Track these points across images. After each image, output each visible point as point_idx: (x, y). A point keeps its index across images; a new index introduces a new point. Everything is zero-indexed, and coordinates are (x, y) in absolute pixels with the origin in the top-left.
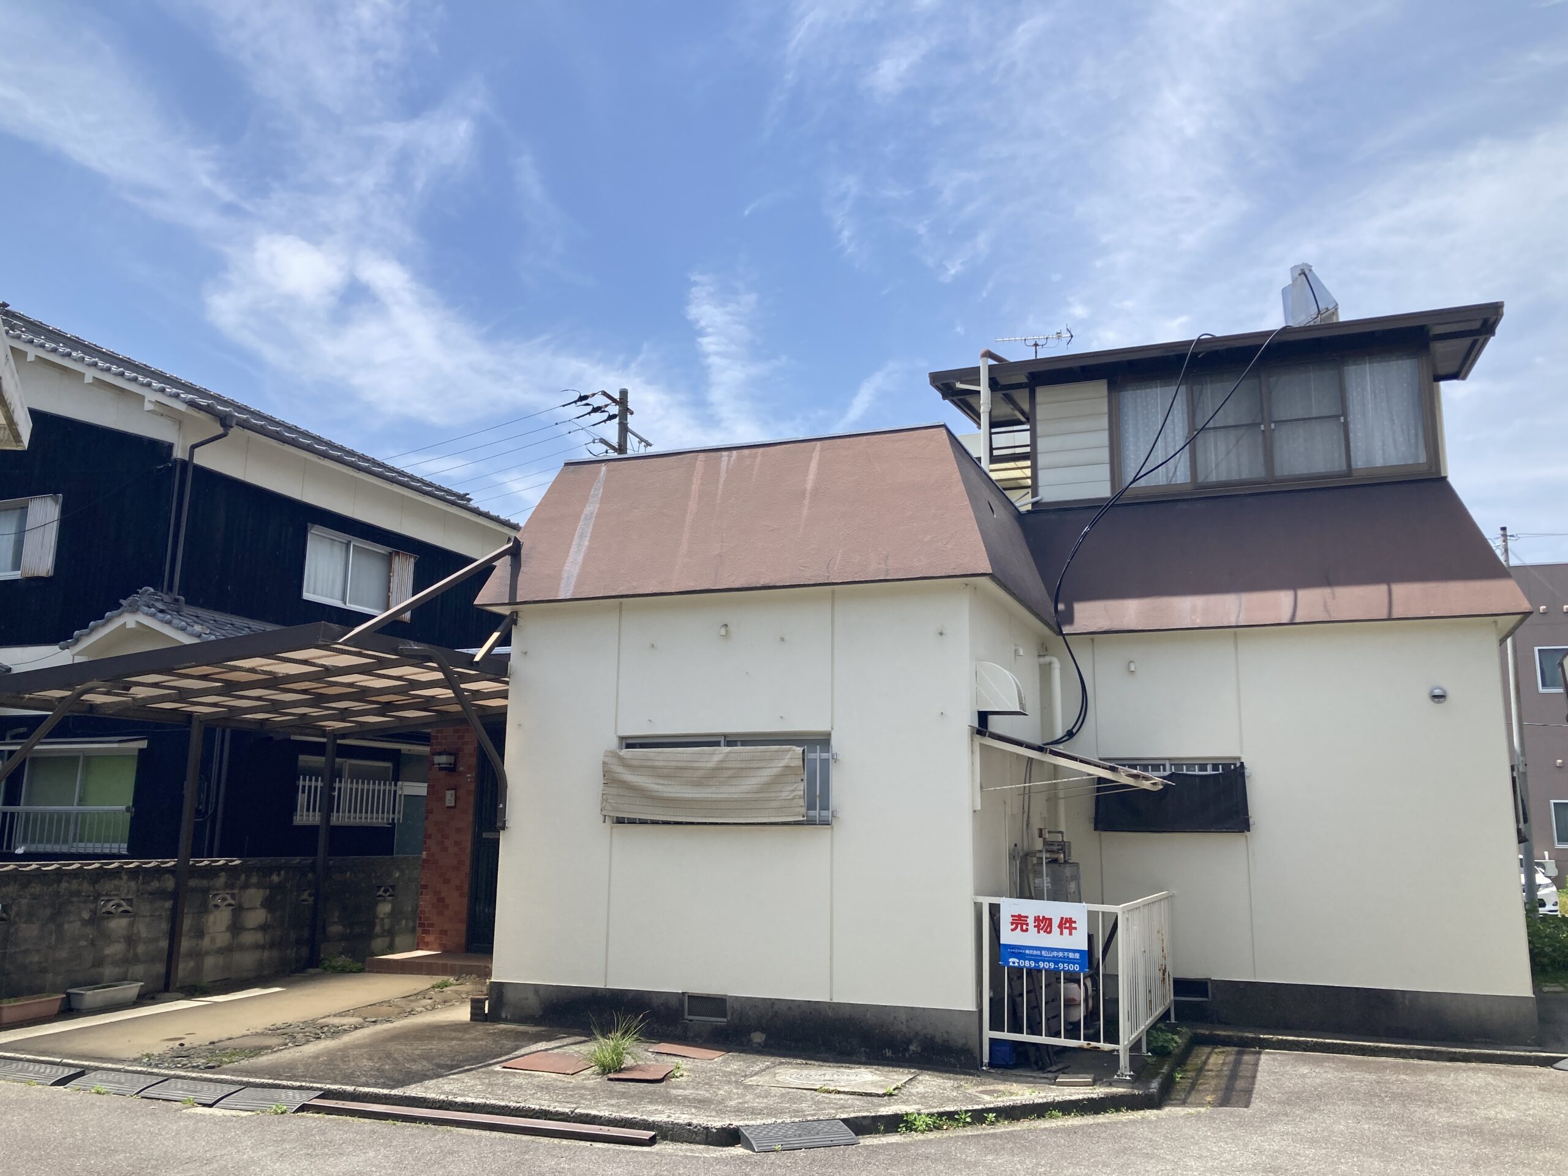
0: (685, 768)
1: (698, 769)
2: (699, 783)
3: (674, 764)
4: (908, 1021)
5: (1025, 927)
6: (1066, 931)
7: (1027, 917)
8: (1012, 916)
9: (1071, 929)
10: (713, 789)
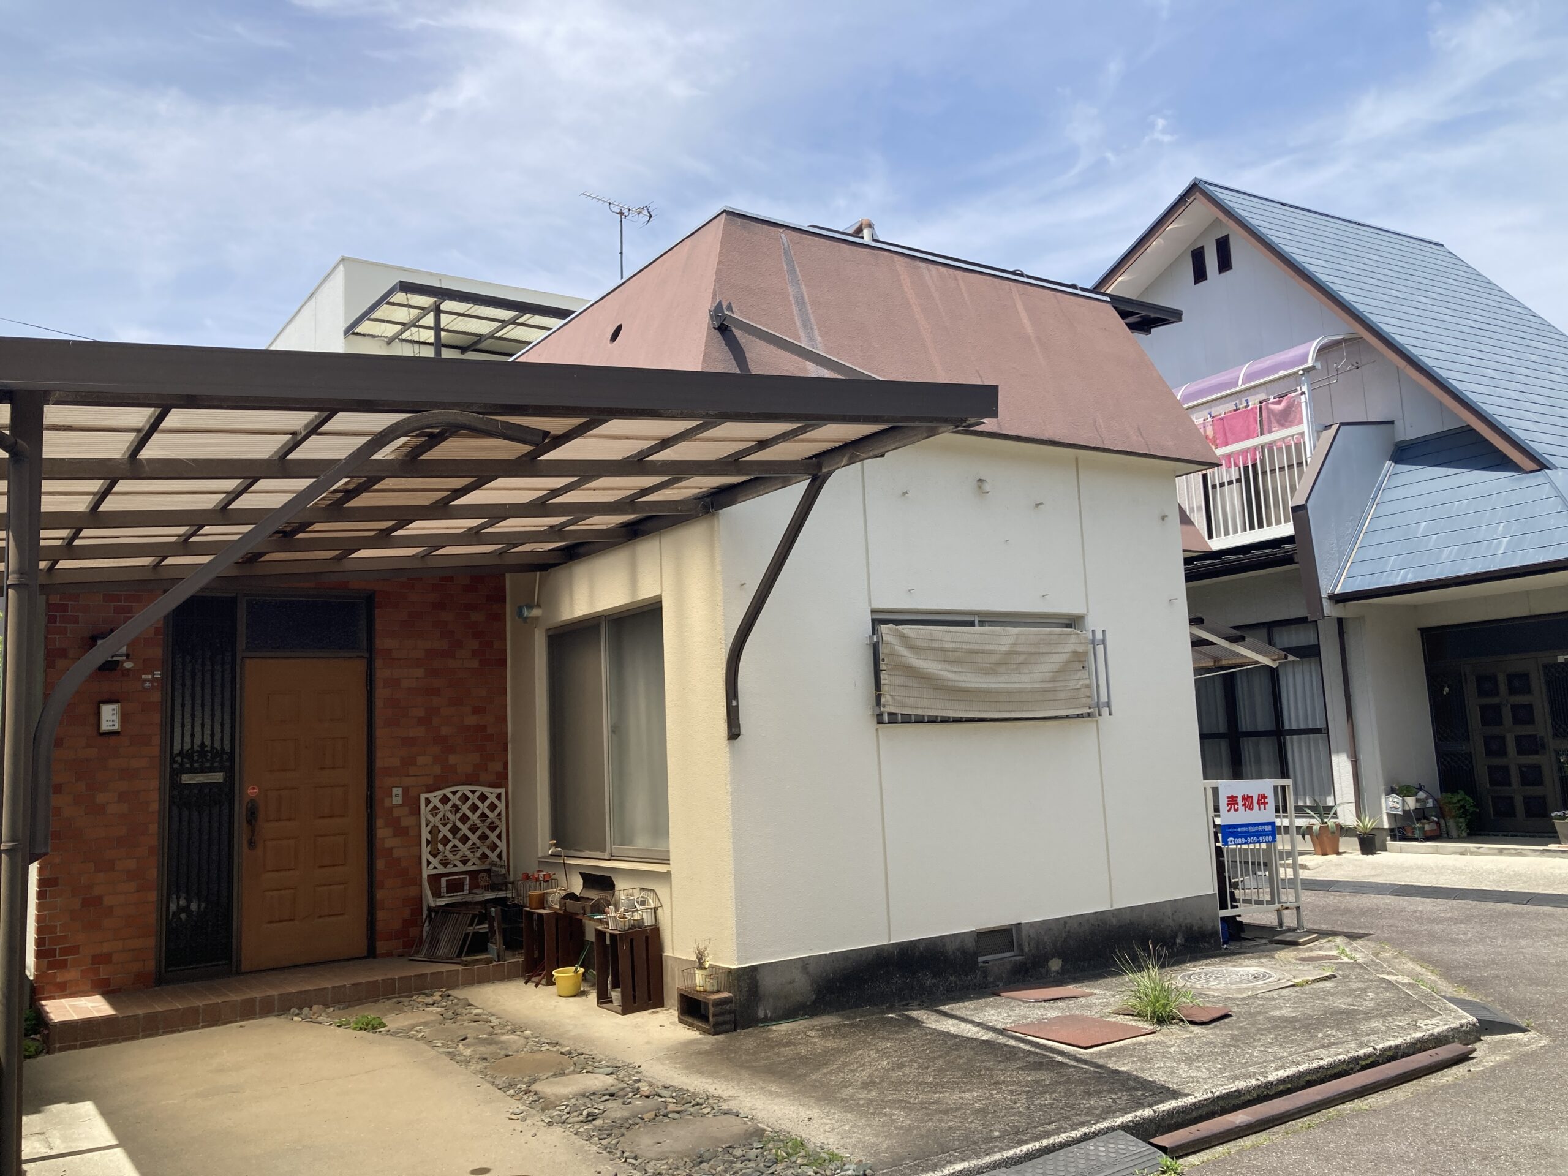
0: (977, 652)
1: (992, 652)
2: (991, 671)
3: (966, 646)
4: (1173, 914)
5: (1236, 806)
6: (1262, 806)
7: (1237, 797)
8: (1228, 797)
9: (1265, 803)
10: (1003, 678)
